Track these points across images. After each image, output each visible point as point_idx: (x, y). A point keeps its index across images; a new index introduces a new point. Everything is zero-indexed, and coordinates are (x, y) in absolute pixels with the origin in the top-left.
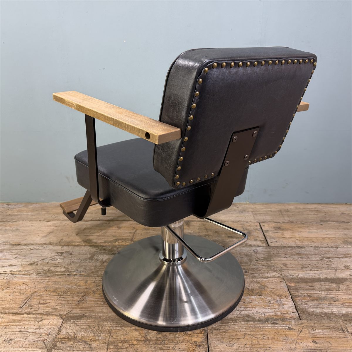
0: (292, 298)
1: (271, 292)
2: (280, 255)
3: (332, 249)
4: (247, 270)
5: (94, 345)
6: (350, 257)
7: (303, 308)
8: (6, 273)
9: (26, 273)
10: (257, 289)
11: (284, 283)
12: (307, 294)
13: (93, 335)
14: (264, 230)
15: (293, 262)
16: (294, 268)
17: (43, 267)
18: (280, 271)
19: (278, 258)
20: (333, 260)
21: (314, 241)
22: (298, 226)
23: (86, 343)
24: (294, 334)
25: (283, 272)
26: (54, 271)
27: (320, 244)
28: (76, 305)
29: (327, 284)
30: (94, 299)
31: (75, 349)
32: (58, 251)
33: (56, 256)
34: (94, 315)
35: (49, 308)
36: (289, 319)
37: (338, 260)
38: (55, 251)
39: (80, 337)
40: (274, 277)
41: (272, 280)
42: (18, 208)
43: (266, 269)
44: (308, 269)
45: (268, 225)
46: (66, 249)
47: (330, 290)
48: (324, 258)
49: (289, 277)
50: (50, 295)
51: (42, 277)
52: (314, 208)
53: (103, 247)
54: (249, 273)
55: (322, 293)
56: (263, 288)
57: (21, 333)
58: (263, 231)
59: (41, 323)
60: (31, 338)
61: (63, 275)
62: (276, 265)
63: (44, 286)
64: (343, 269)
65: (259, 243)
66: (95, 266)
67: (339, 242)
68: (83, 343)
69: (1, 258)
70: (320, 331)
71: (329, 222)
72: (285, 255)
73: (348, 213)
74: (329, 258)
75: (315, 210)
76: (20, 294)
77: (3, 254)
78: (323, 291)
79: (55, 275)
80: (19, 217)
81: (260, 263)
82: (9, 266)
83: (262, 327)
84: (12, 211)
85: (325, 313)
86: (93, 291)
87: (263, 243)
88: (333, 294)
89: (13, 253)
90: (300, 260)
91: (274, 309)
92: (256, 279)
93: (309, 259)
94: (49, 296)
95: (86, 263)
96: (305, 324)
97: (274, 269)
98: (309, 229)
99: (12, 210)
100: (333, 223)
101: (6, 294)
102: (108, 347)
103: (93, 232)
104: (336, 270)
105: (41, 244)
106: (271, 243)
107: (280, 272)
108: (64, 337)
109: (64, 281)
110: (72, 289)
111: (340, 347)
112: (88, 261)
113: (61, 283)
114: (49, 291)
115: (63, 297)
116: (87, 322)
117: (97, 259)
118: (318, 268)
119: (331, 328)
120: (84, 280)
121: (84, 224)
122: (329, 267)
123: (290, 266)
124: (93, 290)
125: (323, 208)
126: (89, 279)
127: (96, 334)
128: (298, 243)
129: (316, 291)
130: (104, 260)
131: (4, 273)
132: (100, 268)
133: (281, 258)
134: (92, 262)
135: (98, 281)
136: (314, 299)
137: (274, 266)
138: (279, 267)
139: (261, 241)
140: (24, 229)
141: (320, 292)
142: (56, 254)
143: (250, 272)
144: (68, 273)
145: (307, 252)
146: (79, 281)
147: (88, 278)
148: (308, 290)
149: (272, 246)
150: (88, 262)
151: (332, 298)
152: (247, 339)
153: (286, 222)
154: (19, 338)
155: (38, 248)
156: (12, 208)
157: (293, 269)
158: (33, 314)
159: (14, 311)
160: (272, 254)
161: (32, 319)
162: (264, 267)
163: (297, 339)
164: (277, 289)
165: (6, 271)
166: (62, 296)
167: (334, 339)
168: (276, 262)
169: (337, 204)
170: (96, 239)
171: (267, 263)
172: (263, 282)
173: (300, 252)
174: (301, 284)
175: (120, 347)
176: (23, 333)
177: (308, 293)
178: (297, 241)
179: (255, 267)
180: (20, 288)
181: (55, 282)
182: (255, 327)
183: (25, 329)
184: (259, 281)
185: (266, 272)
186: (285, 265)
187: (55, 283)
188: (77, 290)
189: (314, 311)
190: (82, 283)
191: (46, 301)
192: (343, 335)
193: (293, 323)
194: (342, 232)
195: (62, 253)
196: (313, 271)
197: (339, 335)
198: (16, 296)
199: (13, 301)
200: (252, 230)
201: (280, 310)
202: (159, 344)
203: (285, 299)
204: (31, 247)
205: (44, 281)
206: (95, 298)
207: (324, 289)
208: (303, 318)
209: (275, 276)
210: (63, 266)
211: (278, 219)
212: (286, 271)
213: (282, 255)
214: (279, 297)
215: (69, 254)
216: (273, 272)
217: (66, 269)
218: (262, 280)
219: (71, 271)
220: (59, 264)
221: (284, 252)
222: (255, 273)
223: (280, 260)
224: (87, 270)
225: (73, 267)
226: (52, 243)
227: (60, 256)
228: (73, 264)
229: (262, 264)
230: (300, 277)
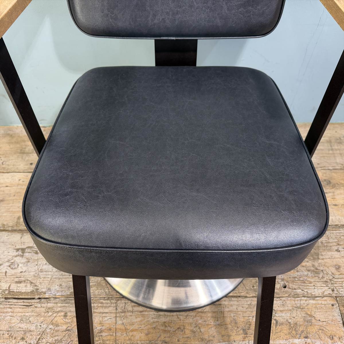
1: (320, 329)
2: (331, 245)
4: (287, 282)
10: (301, 323)
11: (337, 308)
18: (332, 281)
19: (328, 253)
25: (335, 285)
26: (17, 292)
32: (18, 247)
33: (16, 256)
38: (13, 245)
40: (323, 296)
41: (320, 302)
43: (312, 277)
49: (343, 295)
51: (2, 306)
54: (289, 288)
56: (310, 321)
61: (31, 301)
62: (325, 268)
72: (338, 246)
79: (19, 301)
81: (304, 264)
92: (299, 302)
97: (323, 277)
107: (332, 284)
109: (33, 314)
113: (30, 319)
114: (15, 338)
120: (62, 311)
123: (343, 270)
126: (68, 309)
133: (333, 253)
137: (322, 271)
138: (330, 273)
142: (16, 253)
143: (291, 285)
144: (38, 297)
146: (55, 315)
147: (66, 307)
153: (337, 168)
162: (309, 273)
164: (327, 322)
168: (325, 263)
171: (314, 263)
172: (309, 306)
181: (22, 317)
184: (304, 305)
185: (312, 285)
186: (338, 268)
187: (21, 319)
190: (59, 319)
195: (23, 250)
205: (5, 316)
209: (325, 293)
210: (28, 281)
211: (327, 161)
212: (339, 282)
213: (333, 246)
214: (331, 340)
215: (34, 253)
216: (322, 285)
217: (34, 287)
218: (307, 302)
219: (40, 291)
220: (22, 276)
221: (336, 238)
222: (298, 289)
223: (331, 258)
224: (63, 289)
225: (43, 283)
226: (6, 227)
227: (21, 258)
228: (42, 276)
229: (307, 268)
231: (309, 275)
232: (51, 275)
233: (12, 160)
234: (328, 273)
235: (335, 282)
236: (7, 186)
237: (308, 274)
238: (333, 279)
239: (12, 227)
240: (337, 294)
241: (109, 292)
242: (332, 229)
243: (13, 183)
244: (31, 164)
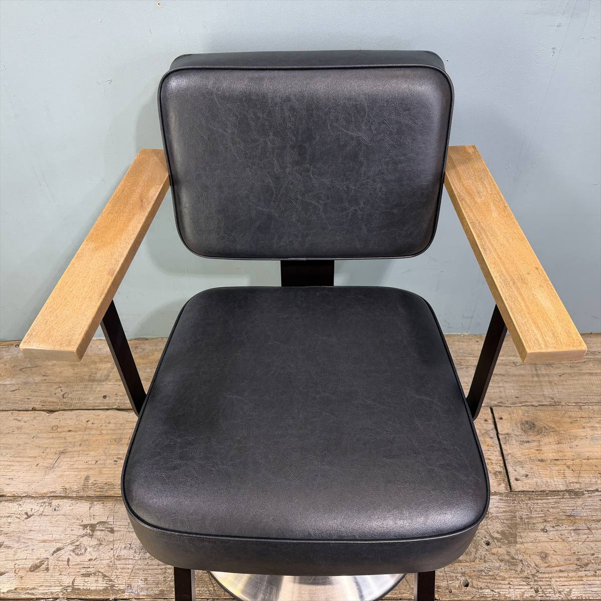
2: (535, 521)
4: (470, 577)
14: (502, 434)
15: (561, 547)
16: (561, 568)
17: (61, 577)
18: (535, 577)
19: (530, 534)
22: (570, 417)
25: (540, 583)
26: (84, 590)
32: (85, 522)
33: (83, 536)
38: (78, 519)
43: (507, 571)
44: (589, 570)
45: (510, 414)
46: (98, 512)
49: (551, 598)
54: (473, 587)
58: (500, 437)
62: (526, 557)
72: (545, 524)
81: (494, 551)
87: (501, 483)
90: (574, 541)
93: (591, 537)
97: (522, 571)
98: (593, 428)
105: (46, 495)
106: (517, 480)
107: (535, 581)
123: (553, 559)
128: (571, 481)
133: (537, 534)
137: (521, 561)
138: (533, 565)
139: (495, 474)
142: (82, 532)
143: (475, 582)
144: (114, 597)
149: (517, 491)
153: (546, 403)
155: (42, 509)
157: (561, 571)
160: (519, 520)
162: (502, 564)
168: (527, 549)
171: (509, 550)
173: (574, 513)
178: (568, 473)
179: (484, 565)
185: (506, 582)
186: (544, 556)
195: (93, 527)
196: (598, 576)
209: (525, 596)
210: (100, 574)
211: (530, 393)
212: (546, 578)
213: (538, 523)
215: (108, 531)
216: (520, 583)
217: (108, 583)
219: (117, 589)
220: (91, 566)
221: (542, 511)
222: (486, 588)
223: (535, 541)
224: (149, 586)
225: (121, 577)
226: (68, 491)
227: (90, 539)
228: (119, 566)
229: (499, 557)
230: (575, 598)
231: (501, 568)
232: (132, 564)
233: (77, 391)
234: (530, 565)
235: (540, 578)
236: (70, 431)
237: (500, 566)
238: (537, 574)
239: (77, 492)
240: (542, 596)
241: (214, 590)
242: (536, 498)
243: (78, 426)
244: (105, 397)
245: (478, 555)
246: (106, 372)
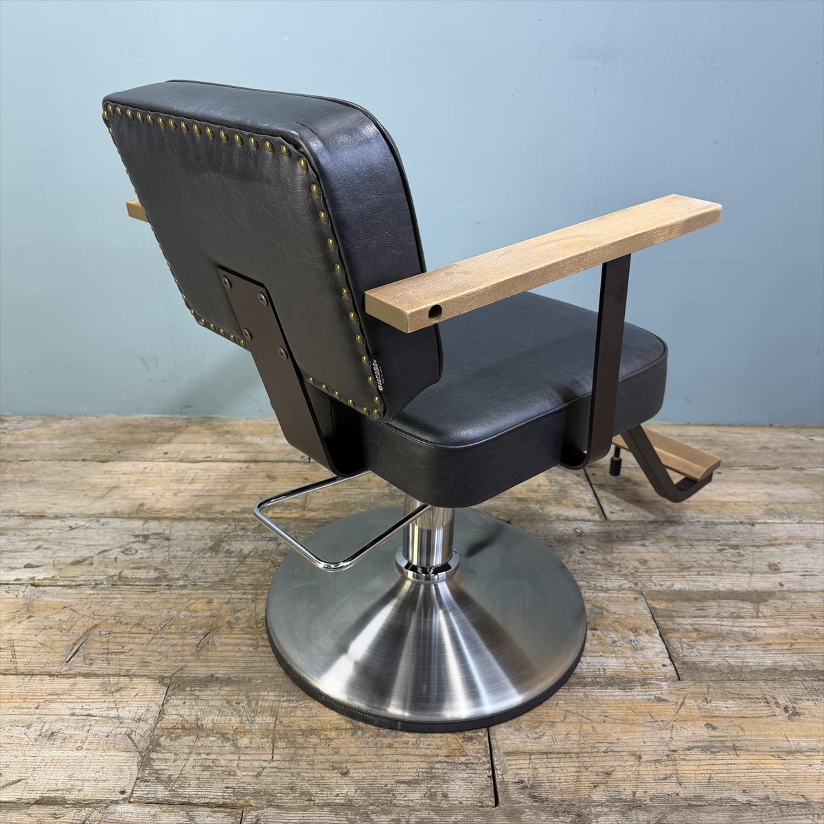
0: (661, 635)
1: (616, 622)
2: (633, 539)
3: (742, 528)
5: (244, 741)
6: (780, 545)
7: (685, 656)
8: (20, 582)
9: (68, 583)
11: (642, 601)
12: (692, 625)
13: (238, 719)
14: (596, 484)
15: (661, 556)
16: (662, 570)
17: (106, 569)
18: (634, 574)
19: (627, 547)
20: (744, 552)
21: (703, 508)
23: (224, 736)
24: (667, 711)
25: (639, 579)
26: (132, 578)
27: (715, 516)
28: (192, 655)
29: (732, 603)
30: (231, 641)
31: (201, 751)
32: (137, 533)
33: (134, 542)
34: (235, 677)
35: (133, 663)
36: (657, 680)
37: (754, 552)
38: (130, 531)
39: (210, 725)
40: (620, 589)
41: (616, 595)
42: (27, 428)
43: (603, 570)
44: (692, 571)
45: (603, 472)
46: (153, 526)
47: (739, 617)
48: (727, 548)
49: (652, 589)
50: (129, 633)
51: (106, 592)
52: (701, 434)
53: (240, 524)
55: (724, 623)
56: (599, 614)
57: (77, 718)
58: (594, 486)
59: (117, 695)
60: (101, 729)
61: (155, 587)
62: (623, 562)
63: (113, 612)
64: (766, 570)
65: (585, 513)
66: (227, 567)
67: (756, 512)
68: (218, 738)
69: (5, 549)
70: (721, 703)
71: (735, 468)
72: (643, 541)
73: (776, 446)
74: (736, 547)
75: (703, 440)
76: (61, 631)
77: (8, 540)
78: (725, 619)
79: (134, 587)
80: (33, 450)
81: (590, 557)
82: (25, 567)
83: (600, 698)
84: (14, 437)
85: (731, 666)
86: (229, 622)
87: (593, 515)
88: (746, 625)
89: (30, 538)
90: (675, 552)
91: (625, 659)
93: (693, 550)
94: (127, 635)
95: (205, 560)
96: (689, 689)
97: (619, 571)
99: (13, 434)
100: (743, 468)
101: (27, 633)
102: (273, 746)
103: (214, 488)
104: (751, 574)
105: (94, 515)
106: (612, 513)
107: (634, 577)
108: (173, 725)
109: (157, 600)
110: (179, 620)
111: (762, 736)
112: (208, 555)
113: (152, 605)
114: (126, 624)
115: (162, 638)
116: (221, 692)
117: (228, 550)
118: (713, 570)
119: (741, 696)
120: (204, 598)
121: (190, 469)
122: (737, 567)
123: (653, 564)
124: (226, 620)
125: (720, 434)
126: (214, 596)
127: (245, 718)
128: (670, 515)
129: (711, 619)
130: (246, 552)
131: (15, 582)
132: (237, 570)
133: (635, 547)
134: (218, 557)
135: (237, 600)
136: (705, 636)
137: (619, 564)
138: (631, 567)
139: (589, 508)
140: (48, 479)
141: (718, 620)
142: (133, 539)
144: (167, 583)
145: (690, 535)
146: (192, 601)
147: (213, 593)
148: (694, 617)
149: (613, 520)
150: (209, 557)
151: (744, 634)
152: (571, 723)
154: (73, 729)
155: (88, 524)
156: (13, 428)
157: (662, 572)
158: (98, 676)
159: (54, 669)
160: (615, 538)
161: (97, 687)
162: (598, 567)
163: (674, 721)
164: (627, 615)
165: (20, 580)
166: (158, 636)
167: (749, 720)
168: (624, 557)
169: (752, 426)
170: (222, 503)
171: (605, 557)
172: (598, 599)
173: (675, 535)
174: (678, 605)
175: (301, 744)
176: (80, 717)
177: (695, 624)
178: (667, 509)
179: (578, 566)
180: (58, 619)
181: (138, 603)
182: (586, 696)
183: (82, 708)
184: (590, 598)
185: (603, 577)
186: (644, 562)
187: (137, 605)
188: (190, 621)
189: (706, 662)
190: (200, 605)
191: (124, 646)
192: (767, 711)
193: (665, 687)
194: (762, 489)
195: (146, 537)
196: (702, 575)
197: (759, 712)
198: (52, 637)
199: (47, 647)
200: (569, 484)
201: (636, 660)
202: (384, 737)
203: (647, 636)
204: (72, 523)
205: (111, 602)
206: (234, 638)
207: (726, 615)
208: (684, 677)
209: (623, 587)
210: (152, 567)
212: (646, 575)
213: (635, 540)
214: (633, 632)
215: (163, 539)
216: (618, 579)
217: (160, 573)
218: (595, 594)
219: (171, 578)
220: (142, 562)
221: (640, 533)
223: (633, 552)
224: (208, 576)
225: (176, 569)
226: (119, 513)
227: (142, 544)
228: (174, 563)
229: (595, 561)
230: (677, 589)
232: (190, 561)
233: (134, 449)
234: (628, 567)
235: (640, 576)
236: (125, 474)
238: (636, 573)
239: (130, 513)
240: (642, 588)
243: (135, 471)
244: (166, 453)
245: (571, 559)
246: (168, 438)
